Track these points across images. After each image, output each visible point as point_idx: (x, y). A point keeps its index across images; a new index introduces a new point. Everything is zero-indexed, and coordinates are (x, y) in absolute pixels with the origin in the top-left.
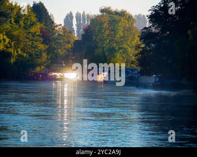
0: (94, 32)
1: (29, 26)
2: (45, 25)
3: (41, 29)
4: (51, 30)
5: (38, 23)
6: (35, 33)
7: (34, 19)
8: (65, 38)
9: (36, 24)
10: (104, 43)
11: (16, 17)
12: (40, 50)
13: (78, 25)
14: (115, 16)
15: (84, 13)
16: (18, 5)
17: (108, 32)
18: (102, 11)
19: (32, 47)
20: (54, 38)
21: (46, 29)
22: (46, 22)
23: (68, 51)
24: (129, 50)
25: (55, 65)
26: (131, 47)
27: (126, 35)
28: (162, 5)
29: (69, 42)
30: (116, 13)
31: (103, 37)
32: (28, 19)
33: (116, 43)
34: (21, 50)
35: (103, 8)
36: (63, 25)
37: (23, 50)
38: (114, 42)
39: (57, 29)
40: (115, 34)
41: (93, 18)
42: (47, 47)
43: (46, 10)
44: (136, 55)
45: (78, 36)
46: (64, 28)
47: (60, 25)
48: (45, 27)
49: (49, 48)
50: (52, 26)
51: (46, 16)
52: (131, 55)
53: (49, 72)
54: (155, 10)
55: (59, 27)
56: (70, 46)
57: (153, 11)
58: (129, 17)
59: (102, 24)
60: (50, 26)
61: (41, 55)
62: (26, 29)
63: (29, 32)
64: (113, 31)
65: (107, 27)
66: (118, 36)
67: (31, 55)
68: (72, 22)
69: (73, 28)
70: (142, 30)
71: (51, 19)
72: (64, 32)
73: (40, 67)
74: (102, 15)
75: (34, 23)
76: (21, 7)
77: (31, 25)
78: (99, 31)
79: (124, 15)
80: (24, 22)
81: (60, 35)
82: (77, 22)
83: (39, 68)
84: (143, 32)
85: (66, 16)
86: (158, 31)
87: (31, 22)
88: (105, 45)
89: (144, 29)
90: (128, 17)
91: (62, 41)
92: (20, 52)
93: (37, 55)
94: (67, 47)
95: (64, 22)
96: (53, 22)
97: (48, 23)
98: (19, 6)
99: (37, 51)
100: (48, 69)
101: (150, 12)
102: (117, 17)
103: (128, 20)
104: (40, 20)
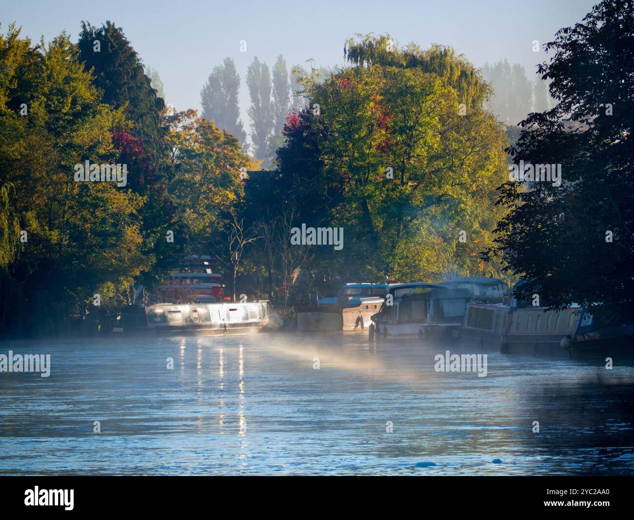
0: (325, 138)
1: (70, 122)
2: (131, 114)
3: (116, 129)
4: (155, 135)
5: (105, 108)
6: (92, 148)
7: (85, 91)
8: (211, 165)
9: (95, 113)
10: (366, 181)
11: (15, 86)
12: (113, 215)
13: (257, 113)
14: (408, 73)
15: (281, 62)
16: (21, 37)
17: (380, 136)
18: (355, 53)
19: (83, 205)
20: (168, 167)
21: (136, 132)
22: (134, 101)
23: (224, 215)
24: (469, 204)
25: (174, 273)
26: (474, 194)
27: (455, 146)
28: (600, 24)
29: (225, 181)
30: (413, 61)
31: (363, 156)
32: (62, 93)
33: (414, 177)
34: (38, 217)
35: (358, 42)
36: (200, 112)
37: (48, 217)
38: (407, 175)
39: (177, 128)
40: (410, 144)
41: (321, 81)
42: (142, 200)
43: (134, 54)
44: (502, 226)
45: (259, 154)
46: (205, 128)
47: (191, 113)
48: (131, 124)
49: (148, 206)
50: (157, 119)
51: (134, 77)
52: (476, 226)
53: (153, 301)
54: (573, 46)
55: (187, 122)
56: (232, 196)
57: (564, 46)
58: (464, 74)
59: (355, 104)
60: (148, 120)
61: (119, 235)
62: (58, 134)
63: (70, 146)
64: (402, 131)
65: (379, 114)
66: (420, 151)
67: (77, 236)
68: (234, 101)
69: (241, 126)
70: (523, 123)
71: (153, 92)
72: (207, 142)
73: (117, 282)
74: (357, 71)
75: (86, 107)
76: (32, 46)
77: (77, 115)
78: (348, 135)
79: (442, 66)
80: (47, 106)
81: (188, 153)
82: (254, 99)
83: (112, 287)
84: (525, 134)
85: (211, 79)
86: (586, 128)
87: (74, 102)
88: (370, 188)
89: (528, 121)
90: (457, 73)
91: (198, 178)
92: (34, 225)
93: (104, 235)
94: (217, 200)
95: (205, 103)
96: (160, 103)
97: (143, 107)
98: (27, 43)
99: (104, 221)
100: (149, 289)
101: (553, 52)
102: (414, 78)
103: (460, 89)
104: (110, 97)
